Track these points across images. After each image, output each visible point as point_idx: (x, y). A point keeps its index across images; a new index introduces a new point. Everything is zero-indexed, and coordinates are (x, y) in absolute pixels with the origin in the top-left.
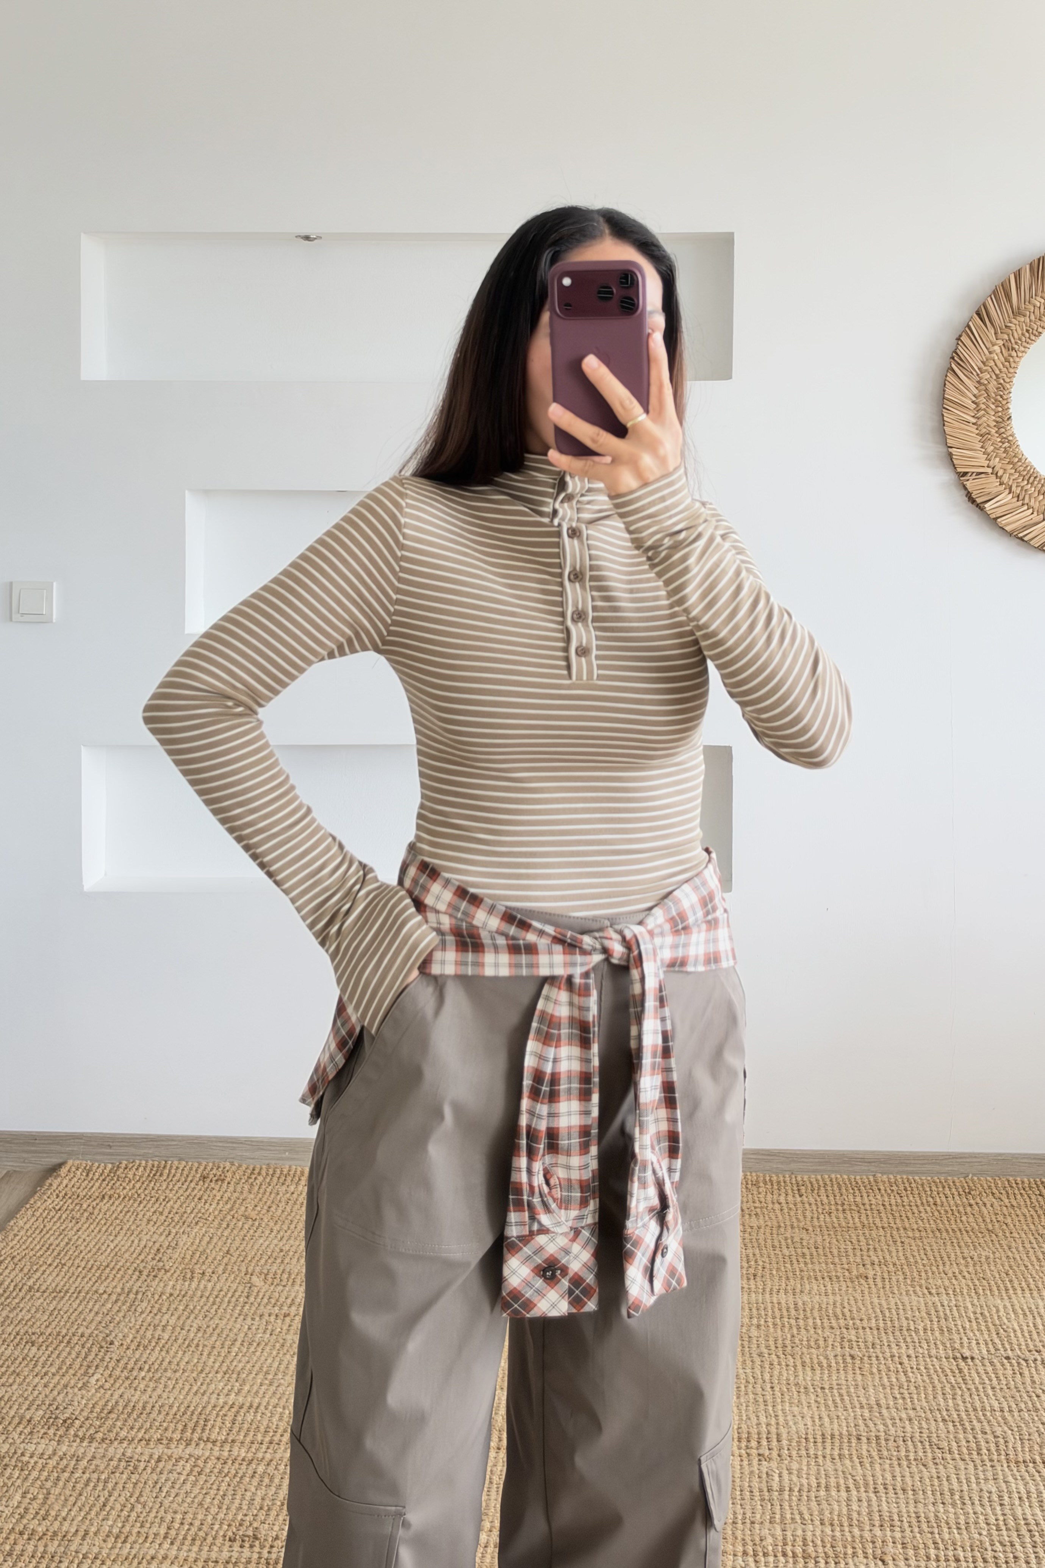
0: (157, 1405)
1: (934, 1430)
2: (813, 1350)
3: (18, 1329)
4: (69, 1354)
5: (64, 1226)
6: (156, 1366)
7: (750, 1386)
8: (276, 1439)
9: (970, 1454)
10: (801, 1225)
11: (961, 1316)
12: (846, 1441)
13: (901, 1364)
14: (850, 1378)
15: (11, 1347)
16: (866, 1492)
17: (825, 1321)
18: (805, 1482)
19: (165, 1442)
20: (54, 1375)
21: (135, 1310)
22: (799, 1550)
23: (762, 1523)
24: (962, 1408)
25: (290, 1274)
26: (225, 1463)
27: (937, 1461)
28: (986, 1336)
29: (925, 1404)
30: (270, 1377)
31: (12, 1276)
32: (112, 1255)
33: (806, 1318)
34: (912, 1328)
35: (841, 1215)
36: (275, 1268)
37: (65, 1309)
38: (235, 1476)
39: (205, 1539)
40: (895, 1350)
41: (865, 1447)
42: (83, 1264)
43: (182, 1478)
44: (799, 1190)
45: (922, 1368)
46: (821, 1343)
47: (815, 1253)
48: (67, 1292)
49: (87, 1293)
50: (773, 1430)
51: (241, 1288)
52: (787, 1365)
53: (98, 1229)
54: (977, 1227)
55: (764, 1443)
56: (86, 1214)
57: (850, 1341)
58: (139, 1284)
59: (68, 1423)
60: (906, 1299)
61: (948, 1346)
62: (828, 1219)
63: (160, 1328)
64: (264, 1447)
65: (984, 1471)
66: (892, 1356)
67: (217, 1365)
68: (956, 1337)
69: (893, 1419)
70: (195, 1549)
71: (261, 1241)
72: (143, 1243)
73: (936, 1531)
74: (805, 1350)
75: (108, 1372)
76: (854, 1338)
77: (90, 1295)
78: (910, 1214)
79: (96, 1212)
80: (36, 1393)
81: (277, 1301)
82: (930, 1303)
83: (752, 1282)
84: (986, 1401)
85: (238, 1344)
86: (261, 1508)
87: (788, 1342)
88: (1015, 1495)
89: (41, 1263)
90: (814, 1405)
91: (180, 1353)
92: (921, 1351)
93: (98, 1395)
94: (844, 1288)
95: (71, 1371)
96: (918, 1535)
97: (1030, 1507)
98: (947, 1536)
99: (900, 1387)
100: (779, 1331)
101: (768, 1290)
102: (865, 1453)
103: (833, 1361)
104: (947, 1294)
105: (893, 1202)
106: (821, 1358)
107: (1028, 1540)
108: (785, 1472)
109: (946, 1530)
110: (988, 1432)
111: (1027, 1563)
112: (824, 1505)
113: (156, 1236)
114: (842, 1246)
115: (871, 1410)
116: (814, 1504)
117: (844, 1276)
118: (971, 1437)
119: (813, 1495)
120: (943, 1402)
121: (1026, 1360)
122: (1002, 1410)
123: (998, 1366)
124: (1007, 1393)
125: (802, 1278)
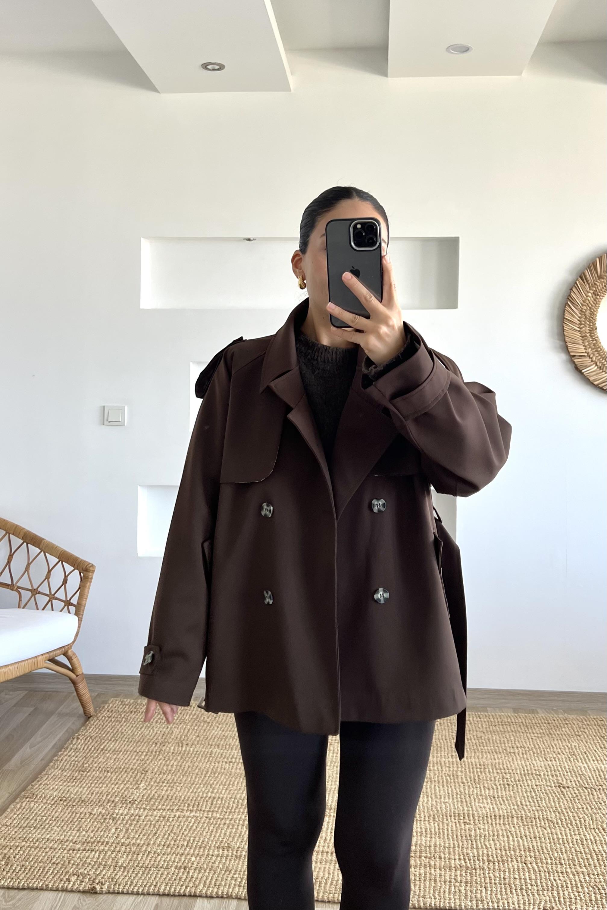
0: (174, 798)
1: (549, 814)
2: (489, 782)
3: (99, 765)
4: (127, 776)
5: (114, 724)
6: (171, 781)
7: (459, 796)
8: (233, 810)
9: (567, 825)
10: (481, 730)
11: (562, 770)
12: (506, 818)
13: (532, 788)
14: (508, 793)
15: (98, 773)
16: (516, 837)
17: (495, 770)
18: (487, 833)
19: (180, 810)
20: (121, 784)
21: (157, 759)
22: (485, 859)
23: (467, 848)
24: (563, 806)
25: (230, 745)
26: (210, 819)
27: (551, 827)
28: (575, 779)
29: (544, 805)
30: (226, 787)
31: (92, 744)
32: (141, 736)
34: (538, 773)
35: (501, 727)
36: (222, 743)
37: (122, 758)
38: (216, 824)
39: (205, 847)
40: (529, 782)
41: (515, 821)
42: (127, 740)
43: (191, 824)
44: (479, 716)
45: (543, 790)
46: (493, 779)
48: (121, 751)
49: (131, 752)
50: (471, 812)
51: (207, 751)
52: (476, 787)
53: (131, 725)
54: (570, 733)
55: (467, 818)
56: (124, 719)
57: (507, 779)
58: (156, 748)
59: (132, 802)
60: (534, 762)
61: (556, 781)
62: (494, 728)
63: (170, 766)
64: (228, 813)
65: (573, 832)
66: (528, 785)
67: (200, 782)
68: (560, 778)
69: (529, 810)
70: (202, 850)
71: (214, 732)
72: (155, 732)
73: (551, 853)
74: (484, 781)
75: (147, 783)
76: (509, 778)
78: (535, 727)
79: (129, 718)
80: (114, 791)
81: (225, 756)
82: (547, 764)
84: (574, 803)
85: (209, 773)
86: (230, 837)
87: (476, 778)
88: (589, 841)
89: (105, 738)
90: (490, 805)
91: (181, 777)
92: (542, 784)
93: (145, 792)
94: (503, 757)
95: (129, 783)
96: (542, 855)
97: (597, 846)
98: (556, 855)
99: (532, 797)
100: (472, 774)
102: (515, 823)
103: (499, 787)
104: (555, 761)
105: (527, 721)
106: (493, 785)
107: (595, 857)
108: (477, 829)
110: (575, 815)
111: (595, 866)
112: (497, 842)
113: (161, 729)
114: (502, 740)
115: (518, 806)
116: (492, 842)
117: (503, 752)
118: (567, 818)
119: (491, 838)
120: (553, 804)
121: (595, 789)
122: (583, 808)
123: (581, 791)
124: (586, 802)
125: (482, 752)
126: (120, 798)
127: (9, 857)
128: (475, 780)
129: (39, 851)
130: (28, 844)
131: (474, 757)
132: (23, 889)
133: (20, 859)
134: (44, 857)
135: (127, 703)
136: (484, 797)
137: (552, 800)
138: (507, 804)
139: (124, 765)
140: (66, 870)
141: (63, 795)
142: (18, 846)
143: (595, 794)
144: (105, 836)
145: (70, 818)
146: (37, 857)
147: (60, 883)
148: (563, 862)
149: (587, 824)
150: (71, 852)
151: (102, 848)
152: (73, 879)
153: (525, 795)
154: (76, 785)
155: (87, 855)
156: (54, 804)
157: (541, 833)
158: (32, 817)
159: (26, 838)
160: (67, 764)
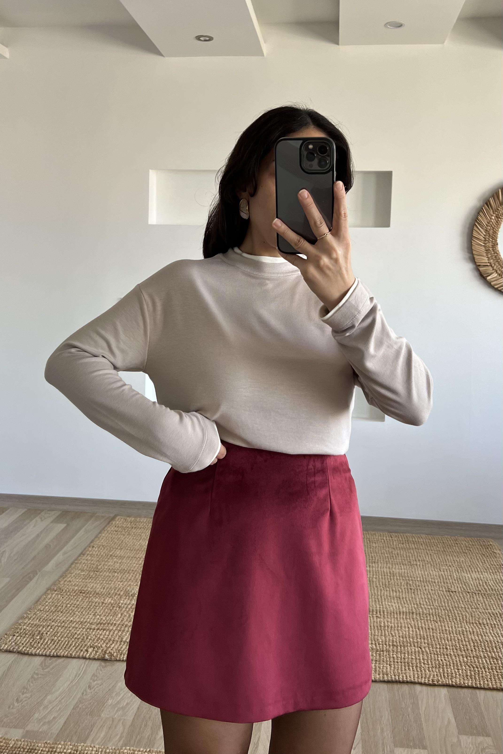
1: (440, 611)
2: (397, 587)
3: (109, 568)
4: (129, 576)
5: (120, 536)
9: (453, 620)
10: (392, 547)
11: (452, 579)
12: (408, 614)
13: (429, 592)
14: (410, 595)
15: (108, 573)
16: (415, 629)
18: (393, 625)
20: (125, 581)
22: (391, 644)
24: (450, 606)
27: (441, 621)
28: (460, 586)
29: (437, 605)
31: (104, 551)
32: (139, 546)
33: (394, 576)
34: (433, 581)
35: (407, 545)
37: (125, 562)
40: (427, 588)
42: (129, 549)
44: (391, 536)
45: (437, 594)
46: (399, 584)
47: (397, 556)
48: (125, 557)
50: (381, 609)
52: (387, 590)
53: (132, 538)
54: (459, 551)
55: (379, 613)
56: (127, 533)
57: (410, 584)
60: (431, 572)
61: (446, 587)
62: (402, 545)
65: (457, 625)
66: (426, 590)
68: (449, 585)
69: (425, 608)
73: (440, 641)
74: (393, 586)
76: (411, 583)
77: (133, 558)
78: (433, 545)
79: (131, 532)
80: (119, 587)
82: (440, 574)
83: (374, 565)
84: (459, 604)
88: (469, 632)
89: (114, 547)
90: (397, 604)
92: (436, 588)
94: (408, 567)
95: (131, 581)
96: (433, 641)
97: (474, 636)
98: (443, 642)
99: (428, 599)
101: (379, 567)
102: (415, 617)
103: (404, 590)
104: (447, 572)
105: (427, 541)
106: (399, 589)
107: (472, 644)
109: (443, 641)
110: (459, 613)
111: (472, 651)
112: (400, 632)
114: (408, 554)
115: (417, 605)
116: (396, 632)
117: (408, 564)
118: (453, 615)
119: (396, 629)
120: (443, 604)
121: (475, 594)
122: (465, 608)
123: (465, 595)
124: (467, 603)
125: (392, 564)
126: (124, 592)
127: (43, 633)
128: (386, 585)
129: (65, 629)
130: (57, 624)
131: (386, 568)
132: (53, 656)
133: (51, 635)
134: (69, 633)
135: (129, 521)
136: (392, 598)
137: (443, 601)
138: (409, 603)
139: (127, 567)
140: (85, 643)
141: (83, 589)
142: (48, 626)
143: (475, 597)
144: (114, 619)
145: (88, 605)
146: (63, 634)
147: (80, 653)
148: (448, 647)
149: (468, 620)
150: (88, 630)
151: (111, 628)
152: (90, 650)
153: (423, 597)
154: (92, 581)
155: (100, 633)
156: (75, 595)
157: (433, 625)
158: (59, 604)
159: (55, 619)
160: (85, 565)
